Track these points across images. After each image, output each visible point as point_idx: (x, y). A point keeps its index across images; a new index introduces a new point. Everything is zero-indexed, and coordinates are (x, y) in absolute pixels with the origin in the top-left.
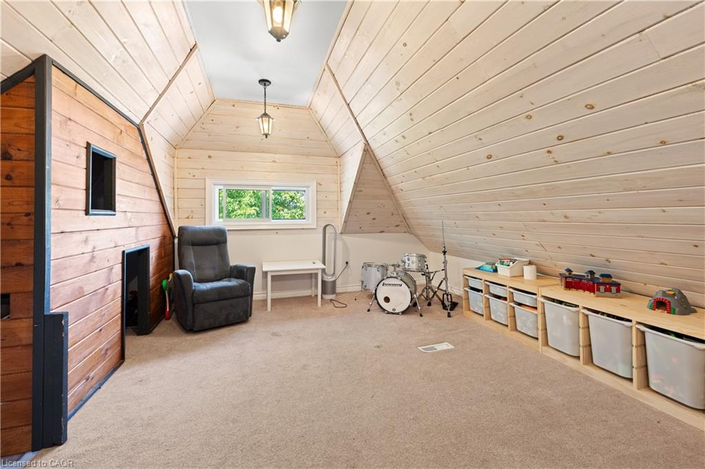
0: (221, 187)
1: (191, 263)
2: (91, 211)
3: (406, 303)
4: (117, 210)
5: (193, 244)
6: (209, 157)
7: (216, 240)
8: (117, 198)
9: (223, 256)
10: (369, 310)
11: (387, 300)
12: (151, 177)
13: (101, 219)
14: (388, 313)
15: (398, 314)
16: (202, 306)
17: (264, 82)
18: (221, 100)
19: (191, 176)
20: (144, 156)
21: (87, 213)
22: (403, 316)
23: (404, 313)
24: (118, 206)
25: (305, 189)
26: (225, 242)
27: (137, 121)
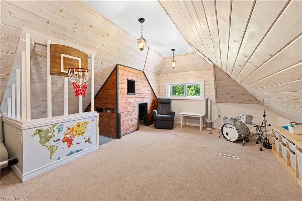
0: (171, 85)
1: (160, 109)
2: (128, 94)
3: (236, 138)
4: (136, 93)
5: (161, 103)
6: (167, 76)
7: (167, 102)
8: (136, 90)
9: (169, 107)
10: (219, 137)
11: (227, 134)
12: (149, 84)
13: (131, 95)
14: (227, 140)
15: (232, 142)
16: (158, 121)
17: (173, 50)
18: (166, 58)
19: (163, 82)
20: (146, 79)
21: (127, 94)
22: (234, 143)
23: (234, 142)
24: (136, 92)
25: (200, 84)
26: (170, 103)
27: (143, 70)
